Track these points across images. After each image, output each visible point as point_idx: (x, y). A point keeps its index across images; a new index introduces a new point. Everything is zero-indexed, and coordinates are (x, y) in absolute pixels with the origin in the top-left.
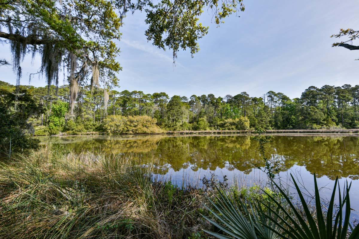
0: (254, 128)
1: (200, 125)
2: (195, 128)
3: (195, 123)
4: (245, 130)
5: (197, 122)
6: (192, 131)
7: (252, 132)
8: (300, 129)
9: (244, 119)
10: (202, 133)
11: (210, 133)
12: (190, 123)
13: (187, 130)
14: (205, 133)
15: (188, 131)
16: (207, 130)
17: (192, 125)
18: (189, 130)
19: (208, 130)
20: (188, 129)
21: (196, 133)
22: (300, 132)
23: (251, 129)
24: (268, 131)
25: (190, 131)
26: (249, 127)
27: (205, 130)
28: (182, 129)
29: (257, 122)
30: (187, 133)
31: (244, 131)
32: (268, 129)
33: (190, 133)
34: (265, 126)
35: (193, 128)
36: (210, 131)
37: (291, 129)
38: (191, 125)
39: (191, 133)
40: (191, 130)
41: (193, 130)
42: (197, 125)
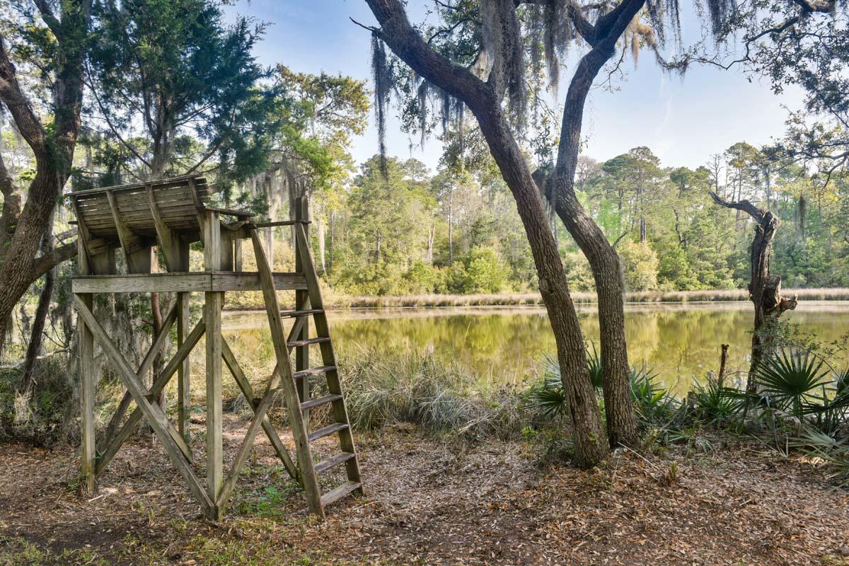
0: (671, 285)
1: (475, 271)
2: (459, 287)
3: (458, 267)
4: (640, 289)
5: (464, 263)
6: (449, 298)
7: (664, 300)
8: (830, 284)
9: (637, 252)
10: (484, 302)
11: (515, 303)
12: (437, 264)
13: (428, 291)
14: (496, 303)
15: (432, 298)
16: (504, 292)
17: (449, 274)
18: (436, 292)
19: (506, 293)
20: (432, 289)
21: (462, 305)
22: (829, 298)
23: (662, 286)
24: (721, 293)
25: (441, 298)
26: (654, 279)
27: (495, 291)
28: (411, 290)
29: (682, 259)
30: (429, 306)
31: (636, 294)
32: (723, 288)
33: (439, 305)
34: (712, 276)
35: (449, 285)
36: (515, 296)
37: (802, 286)
38: (443, 271)
39: (443, 305)
40: (445, 294)
41: (452, 292)
42: (466, 275)
